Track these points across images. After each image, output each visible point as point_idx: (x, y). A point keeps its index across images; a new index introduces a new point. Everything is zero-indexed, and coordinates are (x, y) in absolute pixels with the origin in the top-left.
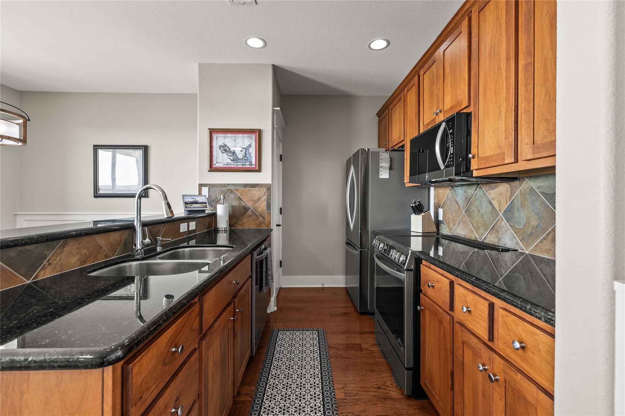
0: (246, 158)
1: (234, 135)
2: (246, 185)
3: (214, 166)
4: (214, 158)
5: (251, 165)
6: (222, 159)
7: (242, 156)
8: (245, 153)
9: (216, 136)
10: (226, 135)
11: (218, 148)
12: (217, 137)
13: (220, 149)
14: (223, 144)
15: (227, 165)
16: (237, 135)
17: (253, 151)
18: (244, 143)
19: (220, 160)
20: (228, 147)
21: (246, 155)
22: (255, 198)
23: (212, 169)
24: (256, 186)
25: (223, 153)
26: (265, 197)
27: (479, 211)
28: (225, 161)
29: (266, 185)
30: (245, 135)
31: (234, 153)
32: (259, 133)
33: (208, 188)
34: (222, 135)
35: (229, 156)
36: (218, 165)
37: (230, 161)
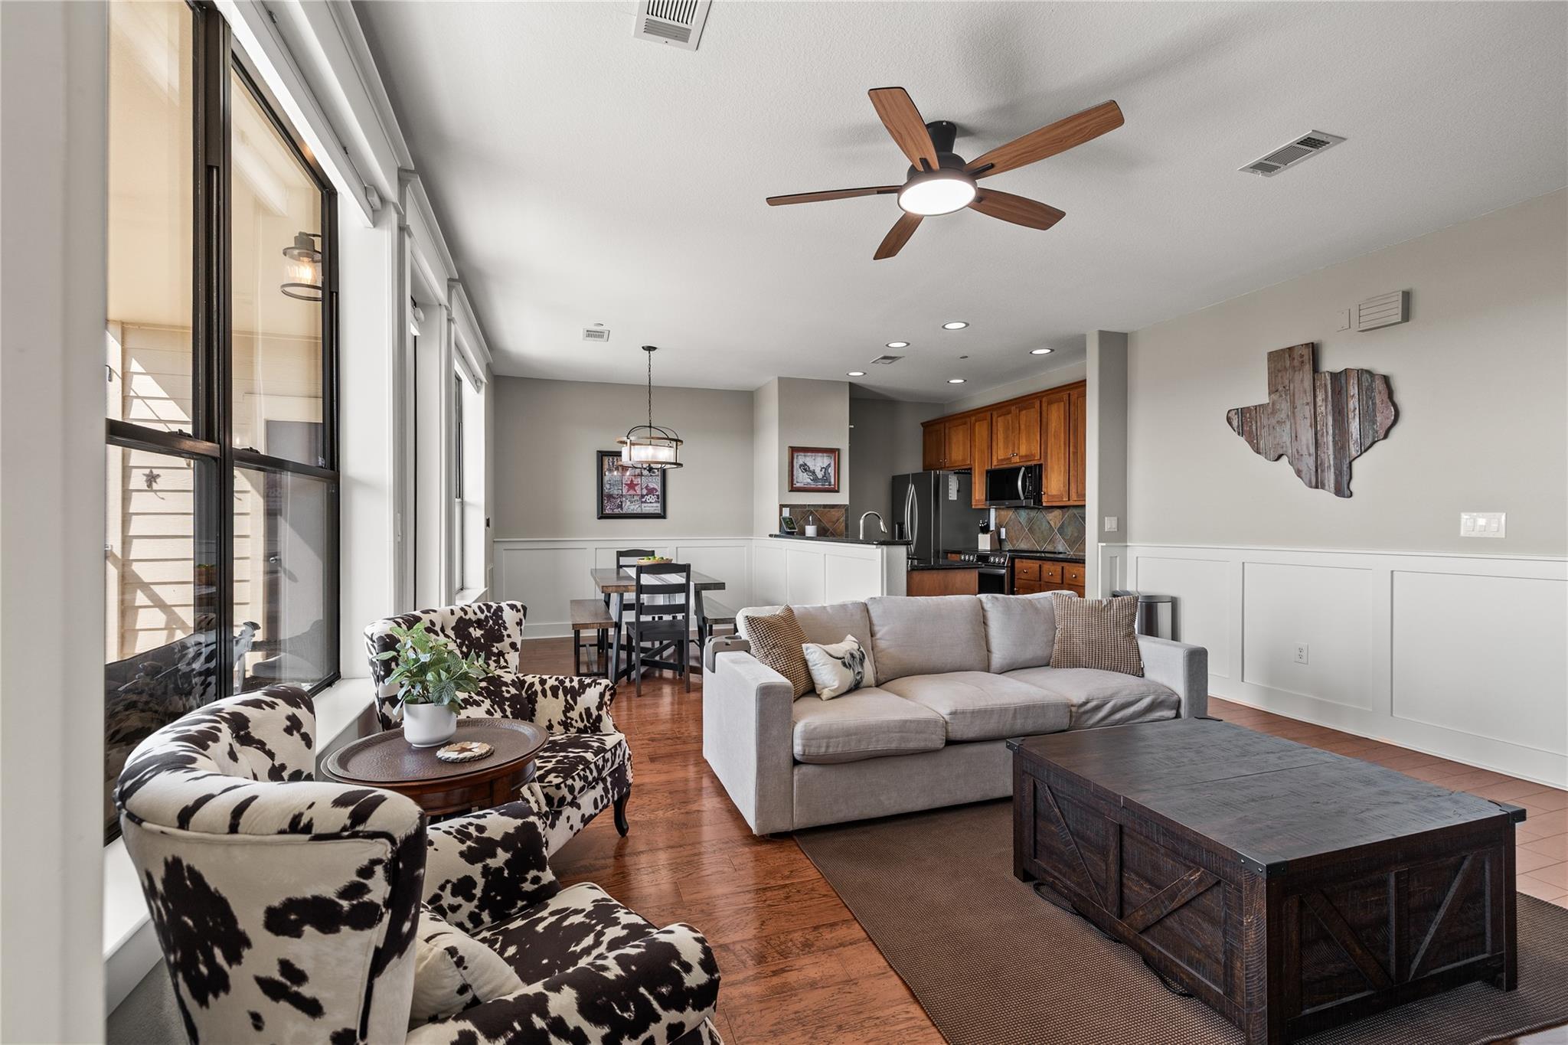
0: (825, 478)
1: (814, 454)
2: (825, 506)
3: (794, 486)
4: (795, 477)
5: (830, 485)
6: (803, 479)
7: (822, 476)
8: (825, 473)
9: (796, 454)
10: (806, 454)
11: (798, 467)
13: (800, 467)
14: (803, 463)
15: (807, 485)
16: (817, 454)
17: (831, 471)
18: (823, 463)
19: (800, 480)
20: (808, 467)
21: (825, 475)
22: (835, 519)
23: (793, 489)
24: (836, 506)
25: (803, 472)
26: (843, 518)
27: (1039, 529)
28: (805, 481)
29: (845, 505)
30: (825, 454)
31: (814, 473)
32: (833, 452)
33: (789, 508)
34: (803, 454)
35: (809, 475)
36: (798, 485)
37: (809, 481)
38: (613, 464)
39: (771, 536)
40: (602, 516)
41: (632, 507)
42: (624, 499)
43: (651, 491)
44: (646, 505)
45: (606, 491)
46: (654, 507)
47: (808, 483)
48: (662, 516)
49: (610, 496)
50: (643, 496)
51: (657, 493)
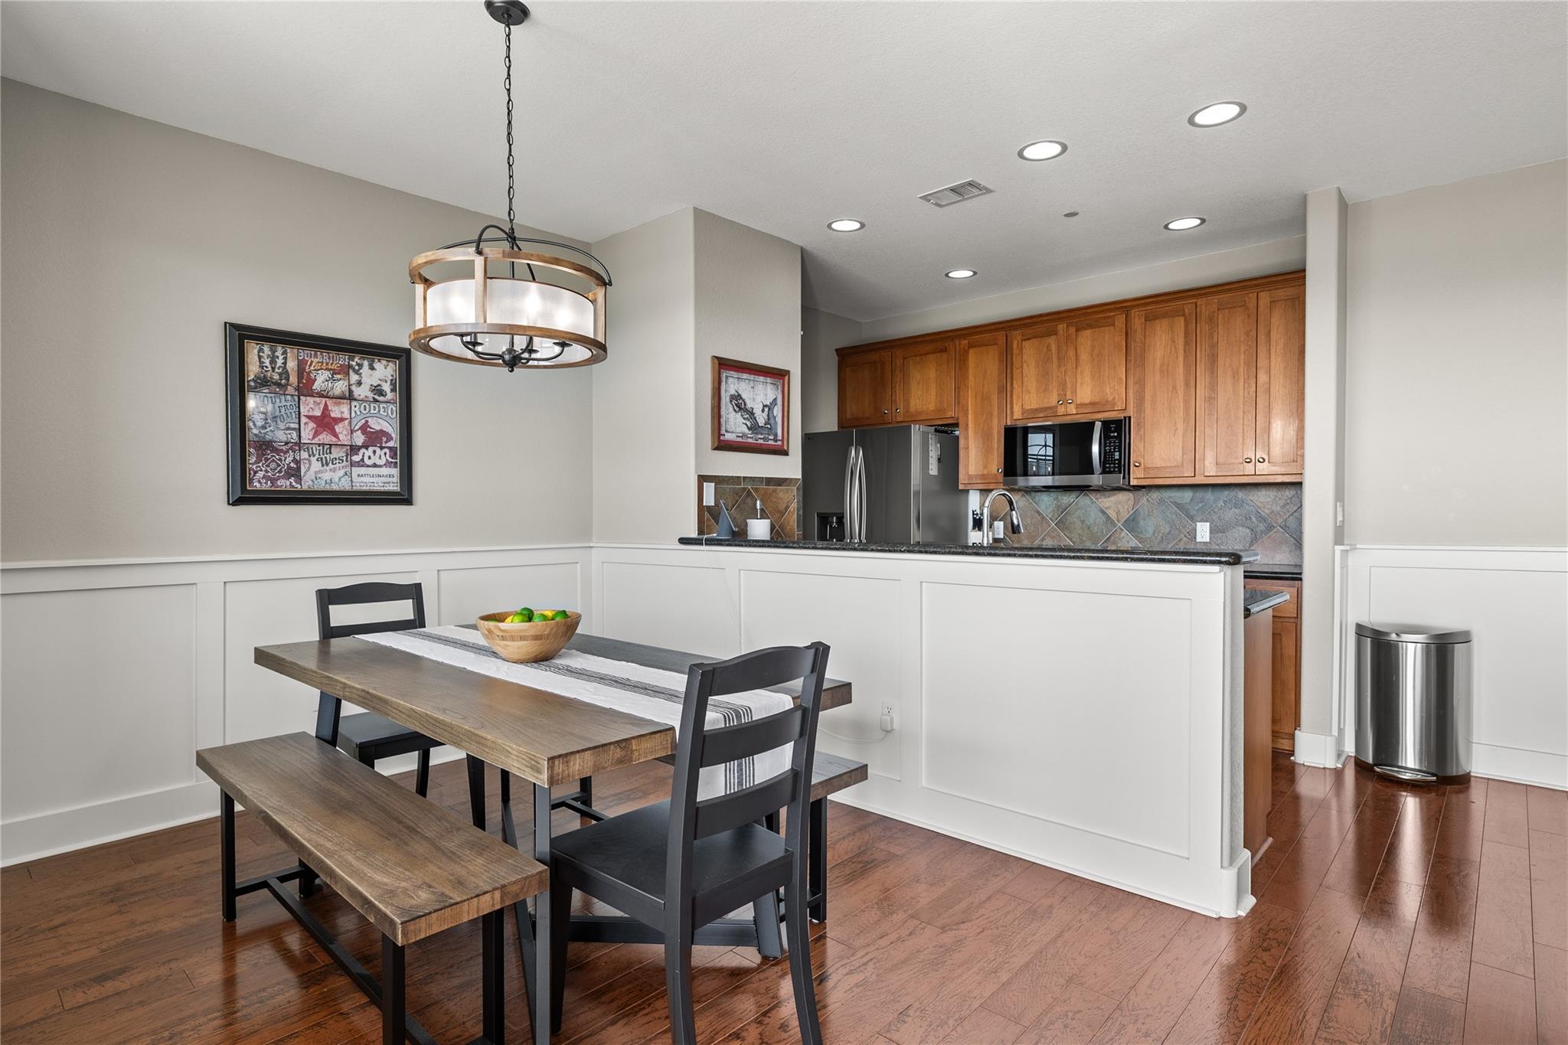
0: (769, 426)
1: (752, 377)
2: (769, 481)
3: (722, 438)
4: (723, 421)
5: (776, 441)
6: (735, 425)
7: (764, 421)
8: (768, 416)
9: (725, 374)
10: (741, 375)
11: (728, 399)
12: (727, 377)
13: (731, 401)
14: (736, 394)
15: (742, 437)
16: (757, 378)
17: (777, 411)
18: (765, 396)
19: (731, 426)
20: (744, 401)
21: (769, 419)
22: (782, 507)
23: (722, 446)
24: (784, 482)
25: (735, 410)
26: (795, 505)
27: (1083, 522)
28: (739, 430)
29: (798, 480)
30: (769, 380)
31: (752, 413)
32: (778, 375)
33: (713, 484)
34: (735, 374)
35: (744, 418)
36: (728, 437)
37: (746, 430)
38: (273, 361)
39: (684, 541)
40: (243, 496)
41: (327, 476)
42: (304, 455)
43: (374, 438)
44: (363, 470)
45: (253, 431)
46: (387, 479)
47: (744, 435)
48: (403, 497)
49: (265, 446)
50: (354, 449)
51: (391, 444)
